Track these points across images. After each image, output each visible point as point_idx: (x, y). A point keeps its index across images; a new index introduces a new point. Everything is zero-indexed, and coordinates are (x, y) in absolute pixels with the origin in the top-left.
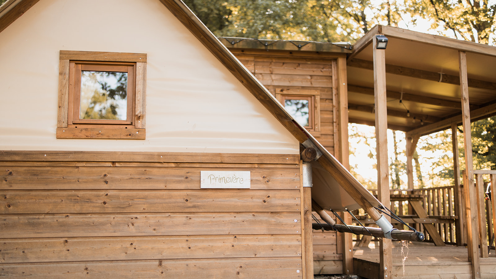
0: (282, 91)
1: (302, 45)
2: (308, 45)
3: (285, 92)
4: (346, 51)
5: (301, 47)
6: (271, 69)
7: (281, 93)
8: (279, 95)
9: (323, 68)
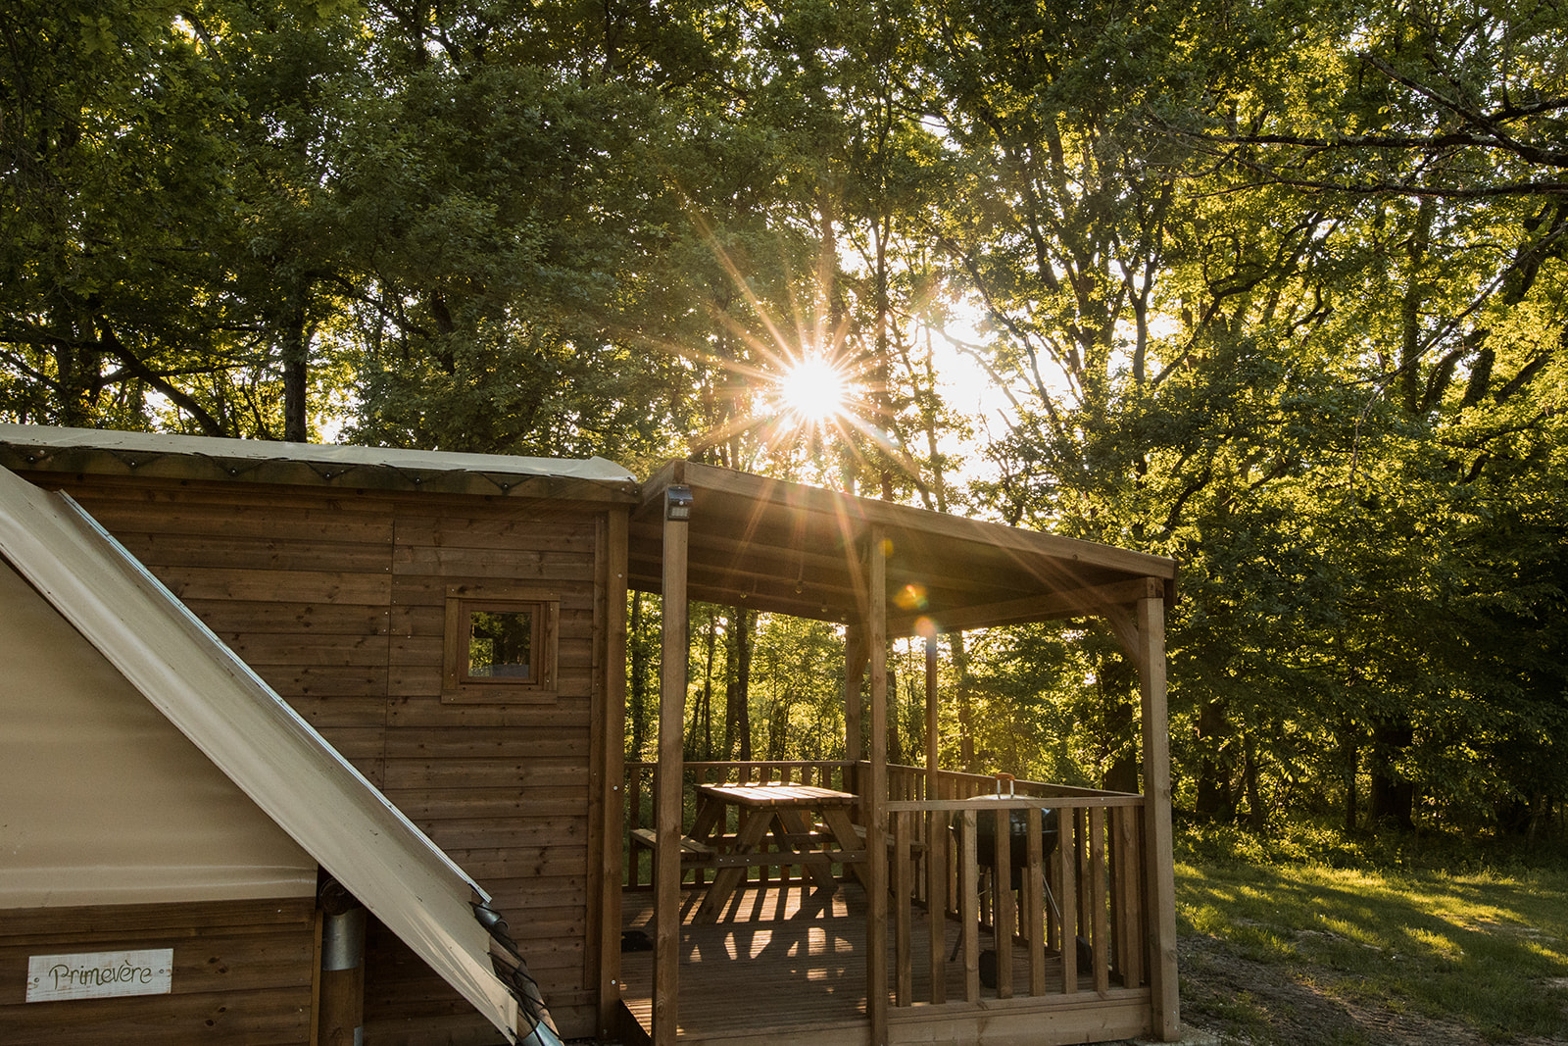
0: (462, 590)
1: (512, 482)
2: (528, 483)
3: (469, 595)
4: (623, 499)
5: (510, 487)
6: (436, 535)
7: (461, 596)
8: (455, 602)
9: (573, 535)
